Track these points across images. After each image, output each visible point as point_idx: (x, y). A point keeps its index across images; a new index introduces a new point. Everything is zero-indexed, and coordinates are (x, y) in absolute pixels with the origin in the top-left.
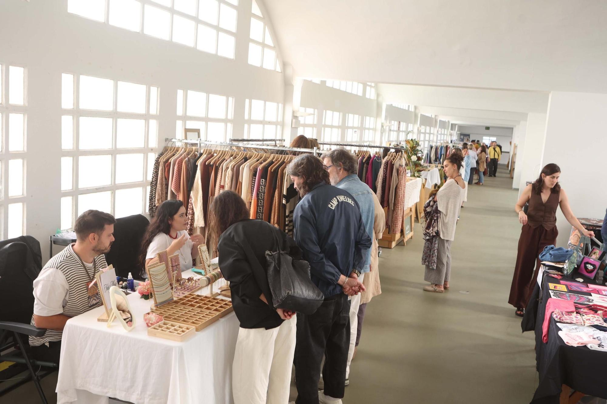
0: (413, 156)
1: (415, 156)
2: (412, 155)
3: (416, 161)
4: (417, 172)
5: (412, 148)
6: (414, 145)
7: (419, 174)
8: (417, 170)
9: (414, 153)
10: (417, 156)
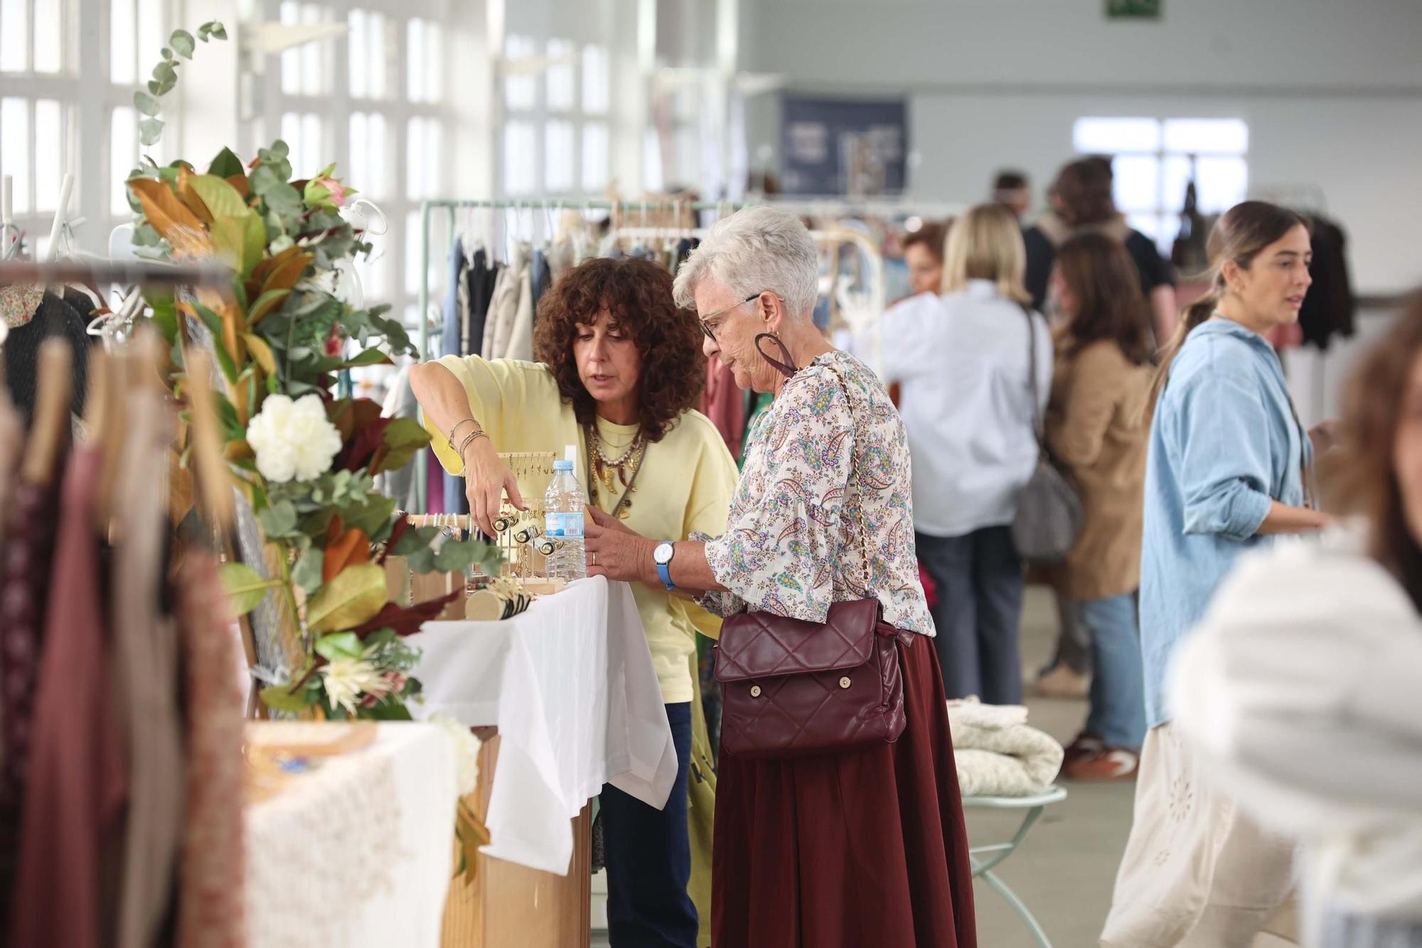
0: (275, 403)
1: (311, 406)
2: (263, 394)
3: (325, 482)
4: (350, 641)
5: (252, 293)
6: (281, 245)
7: (384, 667)
8: (353, 608)
9: (282, 356)
10: (327, 399)
